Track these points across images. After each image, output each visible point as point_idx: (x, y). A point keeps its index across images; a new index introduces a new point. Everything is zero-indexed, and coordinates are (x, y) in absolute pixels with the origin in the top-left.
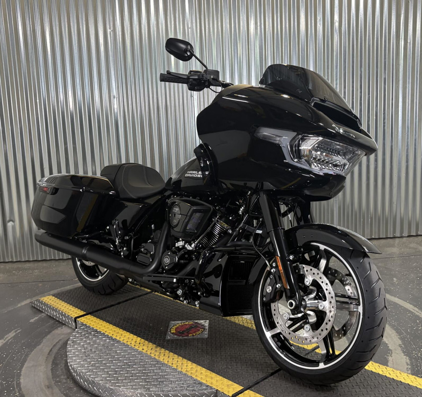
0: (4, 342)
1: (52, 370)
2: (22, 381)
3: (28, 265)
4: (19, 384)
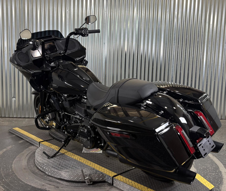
0: (6, 150)
1: (27, 162)
2: (13, 165)
3: (20, 119)
4: (11, 167)
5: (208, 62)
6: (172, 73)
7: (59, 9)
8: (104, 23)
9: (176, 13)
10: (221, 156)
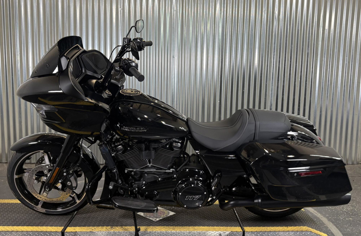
5: (323, 83)
6: (271, 99)
7: (107, 5)
8: (174, 28)
9: (276, 12)
10: (341, 221)
